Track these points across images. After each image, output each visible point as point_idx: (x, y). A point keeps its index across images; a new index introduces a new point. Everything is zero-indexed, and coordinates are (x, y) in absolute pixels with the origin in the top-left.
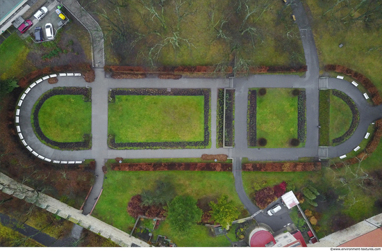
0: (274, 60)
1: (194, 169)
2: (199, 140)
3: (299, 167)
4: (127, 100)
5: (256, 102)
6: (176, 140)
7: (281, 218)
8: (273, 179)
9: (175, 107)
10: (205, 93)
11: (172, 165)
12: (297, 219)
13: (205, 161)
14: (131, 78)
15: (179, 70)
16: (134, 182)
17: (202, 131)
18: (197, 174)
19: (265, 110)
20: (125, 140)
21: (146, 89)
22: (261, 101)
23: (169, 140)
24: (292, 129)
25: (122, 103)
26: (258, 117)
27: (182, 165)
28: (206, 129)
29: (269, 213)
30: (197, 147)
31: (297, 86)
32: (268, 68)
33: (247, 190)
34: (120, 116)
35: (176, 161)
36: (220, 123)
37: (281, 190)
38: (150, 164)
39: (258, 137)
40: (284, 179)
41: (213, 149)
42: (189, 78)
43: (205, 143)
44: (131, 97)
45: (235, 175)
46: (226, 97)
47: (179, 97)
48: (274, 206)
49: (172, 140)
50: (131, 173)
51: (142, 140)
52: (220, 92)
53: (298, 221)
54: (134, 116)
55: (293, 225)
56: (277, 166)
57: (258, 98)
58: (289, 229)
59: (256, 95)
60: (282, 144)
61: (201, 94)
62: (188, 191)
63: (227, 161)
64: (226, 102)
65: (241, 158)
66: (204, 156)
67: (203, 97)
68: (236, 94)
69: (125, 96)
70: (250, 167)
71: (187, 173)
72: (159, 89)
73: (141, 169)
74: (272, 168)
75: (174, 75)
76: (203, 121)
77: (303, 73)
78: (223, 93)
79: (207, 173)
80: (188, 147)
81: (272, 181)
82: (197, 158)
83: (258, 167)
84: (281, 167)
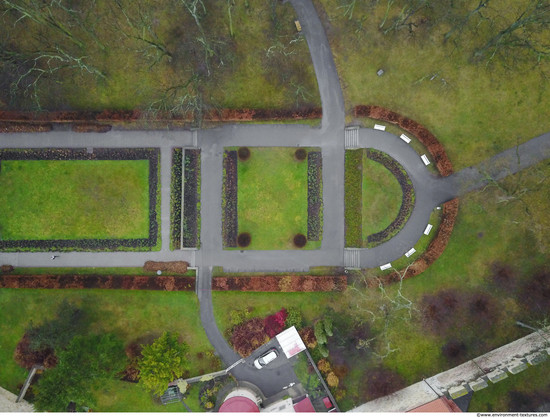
0: (267, 99)
1: (129, 287)
2: (140, 236)
3: (308, 285)
4: (20, 168)
5: (236, 172)
6: (102, 235)
7: (279, 374)
8: (265, 305)
9: (100, 180)
10: (151, 156)
11: (91, 280)
12: (307, 375)
13: (150, 273)
14: (28, 132)
15: (104, 117)
16: (31, 307)
17: (146, 220)
18: (135, 295)
19: (253, 185)
20: (16, 236)
21: (52, 149)
22: (245, 170)
23: (90, 236)
24: (298, 218)
25: (12, 173)
26: (240, 196)
27: (108, 280)
28: (153, 217)
29: (256, 363)
30: (137, 249)
31: (307, 142)
32: (253, 113)
33: (219, 324)
34: (9, 196)
35: (101, 272)
36: (176, 207)
37: (276, 324)
38: (55, 277)
39: (240, 231)
40: (285, 304)
41: (165, 253)
42: (124, 129)
43: (151, 241)
44: (26, 164)
45: (200, 296)
46: (187, 162)
47: (107, 162)
48: (265, 353)
49: (94, 236)
50: (26, 291)
51: (44, 235)
52: (177, 154)
53: (309, 380)
54: (32, 195)
55: (300, 386)
56: (270, 282)
57: (240, 164)
58: (292, 392)
59: (237, 158)
60: (281, 243)
61: (144, 158)
62: (120, 323)
63: (188, 274)
64: (186, 172)
65: (211, 268)
66: (150, 265)
67: (147, 162)
68: (203, 156)
69: (16, 162)
70: (223, 284)
71: (120, 293)
72: (72, 150)
73: (39, 285)
74: (262, 286)
75: (98, 126)
76: (147, 204)
77: (317, 121)
78: (180, 154)
79: (154, 294)
80: (121, 248)
81: (263, 309)
82: (137, 268)
83: (235, 283)
84: (276, 284)
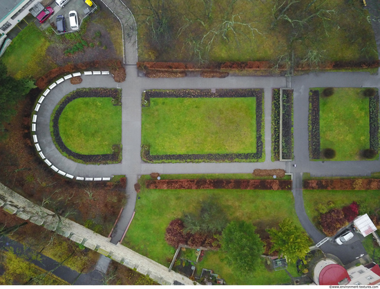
0: (340, 54)
1: (246, 188)
2: (250, 151)
3: (374, 185)
4: (164, 103)
5: (318, 105)
6: (222, 151)
7: (353, 248)
8: (341, 199)
9: (221, 112)
10: (257, 94)
11: (218, 183)
12: (372, 249)
13: (258, 177)
14: (169, 77)
15: (226, 67)
16: (173, 202)
17: (254, 140)
18: (248, 193)
19: (330, 115)
20: (161, 152)
21: (186, 89)
22: (325, 104)
23: (214, 151)
24: (362, 138)
25: (158, 107)
26: (322, 123)
27: (231, 182)
28: (259, 138)
29: (338, 241)
30: (248, 160)
31: (368, 85)
32: (333, 64)
33: (309, 213)
34: (156, 123)
35: (222, 177)
36: (276, 131)
37: (352, 212)
38: (192, 181)
39: (322, 147)
40: (356, 199)
41: (267, 163)
42: (238, 76)
43: (258, 155)
44: (168, 100)
45: (294, 194)
46: (283, 99)
47: (226, 99)
48: (344, 233)
49: (217, 152)
50: (169, 192)
51: (182, 151)
52: (276, 94)
53: (374, 252)
54: (172, 123)
55: (368, 256)
56: (346, 183)
57: (321, 100)
58: (362, 261)
59: (318, 97)
60: (351, 156)
61: (252, 95)
62: (238, 214)
63: (285, 178)
64: (283, 105)
65: (301, 174)
66: (256, 172)
67: (255, 98)
68: (295, 95)
69: (161, 99)
70: (314, 185)
71: (236, 192)
72: (201, 90)
73: (181, 187)
74: (341, 186)
75: (219, 73)
76: (254, 128)
77: (375, 70)
78: (279, 93)
79: (261, 192)
80: (237, 160)
81: (339, 202)
82: (248, 174)
83: (323, 184)
84: (351, 184)
